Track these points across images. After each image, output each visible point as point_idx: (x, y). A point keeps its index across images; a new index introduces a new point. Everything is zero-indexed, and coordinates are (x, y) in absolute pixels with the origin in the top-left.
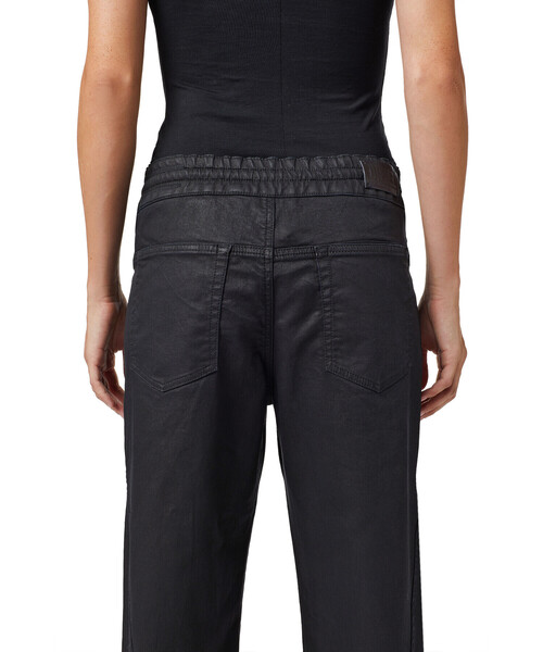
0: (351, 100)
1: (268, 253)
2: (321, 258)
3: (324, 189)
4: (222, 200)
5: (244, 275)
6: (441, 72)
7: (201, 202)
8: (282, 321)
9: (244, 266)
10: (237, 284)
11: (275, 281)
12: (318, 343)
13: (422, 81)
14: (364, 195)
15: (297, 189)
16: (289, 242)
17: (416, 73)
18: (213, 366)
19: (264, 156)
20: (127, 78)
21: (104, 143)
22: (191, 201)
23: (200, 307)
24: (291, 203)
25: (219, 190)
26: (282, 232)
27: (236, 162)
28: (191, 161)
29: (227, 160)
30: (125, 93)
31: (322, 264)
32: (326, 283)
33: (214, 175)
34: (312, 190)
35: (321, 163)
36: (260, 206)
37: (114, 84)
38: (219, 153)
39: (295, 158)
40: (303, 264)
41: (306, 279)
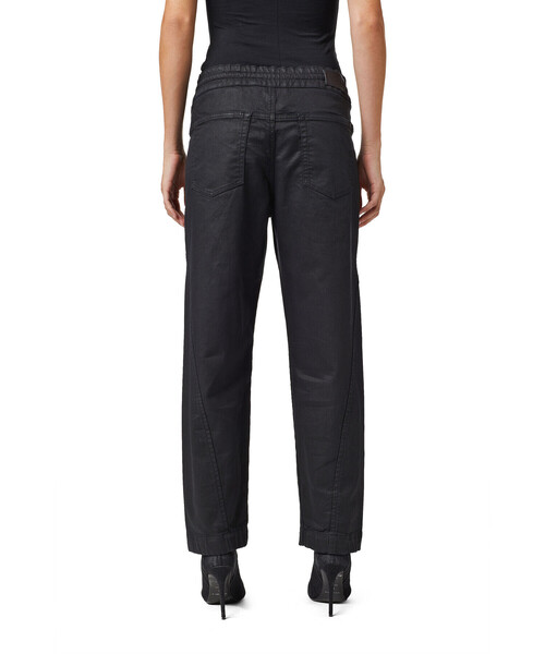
0: (319, 37)
1: (272, 117)
2: (301, 121)
3: (303, 84)
4: (246, 88)
5: (259, 129)
6: (371, 19)
7: (234, 90)
8: (279, 157)
9: (259, 124)
10: (254, 134)
11: (276, 133)
12: (299, 170)
13: (361, 23)
14: (325, 88)
15: (288, 84)
16: (283, 112)
17: (358, 19)
18: (241, 181)
19: (269, 66)
20: (187, 19)
21: (174, 57)
22: (228, 90)
23: (234, 147)
24: (285, 91)
25: (244, 83)
26: (280, 106)
27: (254, 69)
28: (228, 68)
29: (248, 68)
30: (186, 28)
31: (302, 124)
32: (304, 135)
33: (241, 76)
34: (296, 84)
35: (301, 70)
36: (267, 92)
37: (179, 23)
38: (244, 63)
39: (286, 68)
40: (292, 123)
41: (293, 133)
